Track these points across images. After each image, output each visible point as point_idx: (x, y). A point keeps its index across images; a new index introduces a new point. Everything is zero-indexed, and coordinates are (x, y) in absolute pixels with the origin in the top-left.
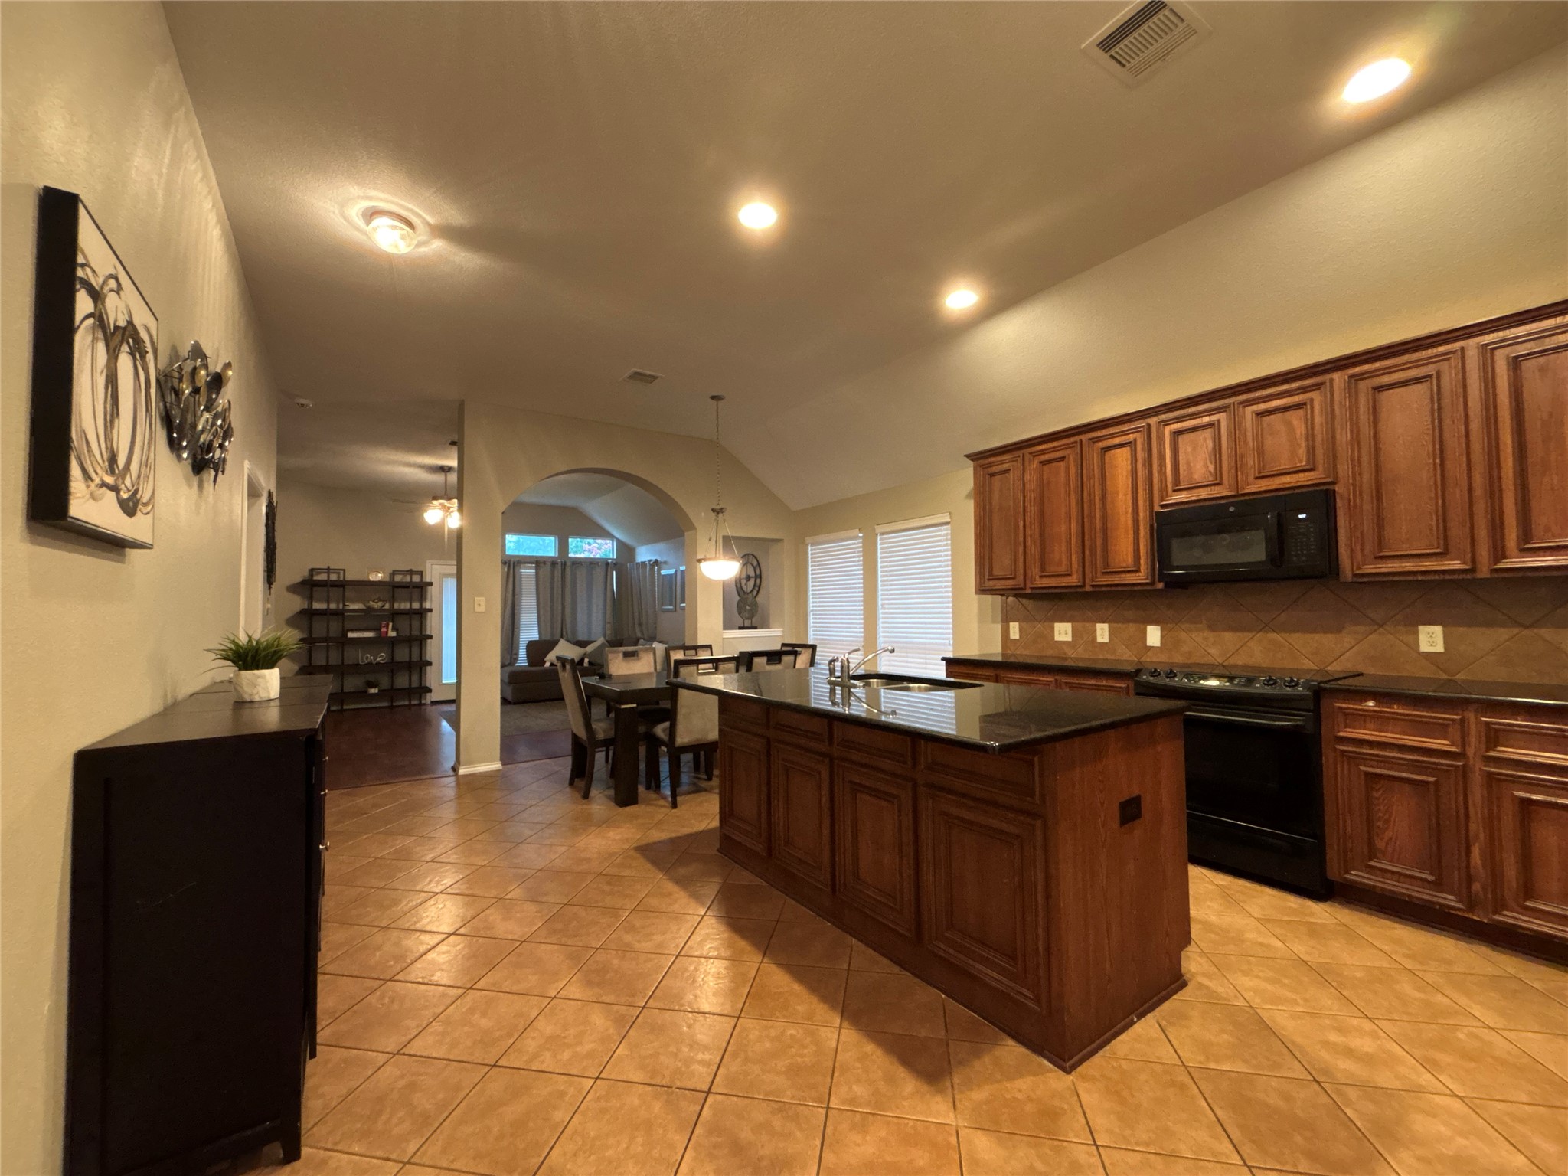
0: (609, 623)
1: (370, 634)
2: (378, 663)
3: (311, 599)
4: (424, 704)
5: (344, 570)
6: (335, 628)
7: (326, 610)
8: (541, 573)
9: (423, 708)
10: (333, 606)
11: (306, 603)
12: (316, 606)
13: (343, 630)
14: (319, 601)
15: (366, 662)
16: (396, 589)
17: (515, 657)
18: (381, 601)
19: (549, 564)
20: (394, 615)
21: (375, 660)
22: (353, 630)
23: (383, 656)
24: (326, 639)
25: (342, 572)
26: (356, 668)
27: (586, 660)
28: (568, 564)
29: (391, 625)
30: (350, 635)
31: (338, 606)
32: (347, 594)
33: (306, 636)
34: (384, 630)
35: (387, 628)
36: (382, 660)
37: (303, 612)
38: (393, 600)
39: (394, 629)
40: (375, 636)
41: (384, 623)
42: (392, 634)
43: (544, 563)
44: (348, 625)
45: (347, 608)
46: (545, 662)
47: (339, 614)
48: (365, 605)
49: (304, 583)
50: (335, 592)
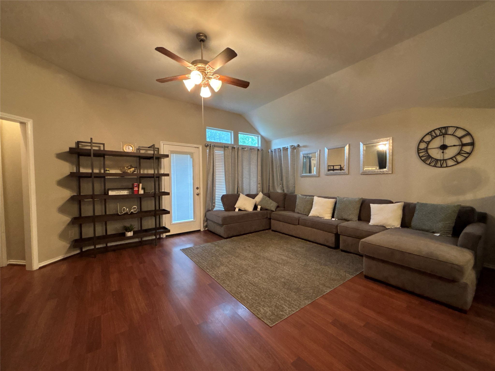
0: (259, 184)
1: (125, 192)
2: (132, 213)
3: (78, 166)
4: (162, 238)
5: (104, 144)
6: (98, 188)
7: (91, 173)
8: (226, 153)
9: (161, 240)
10: (96, 171)
11: (75, 169)
12: (82, 170)
13: (105, 189)
14: (85, 167)
15: (124, 213)
16: (142, 160)
17: (214, 204)
18: (133, 167)
19: (230, 148)
20: (142, 178)
21: (130, 209)
22: (113, 189)
23: (135, 208)
24: (93, 197)
25: (102, 146)
26: (116, 217)
27: (259, 207)
28: (240, 148)
29: (141, 185)
30: (111, 193)
31: (100, 171)
32: (107, 163)
33: (75, 194)
34: (136, 189)
35: (139, 188)
36: (134, 211)
37: (72, 175)
38: (139, 167)
39: (143, 188)
40: (128, 194)
41: (136, 184)
42: (141, 192)
43: (228, 147)
44: (108, 185)
45: (108, 172)
46: (235, 208)
47: (101, 177)
48: (121, 170)
49: (72, 151)
50: (97, 161)
